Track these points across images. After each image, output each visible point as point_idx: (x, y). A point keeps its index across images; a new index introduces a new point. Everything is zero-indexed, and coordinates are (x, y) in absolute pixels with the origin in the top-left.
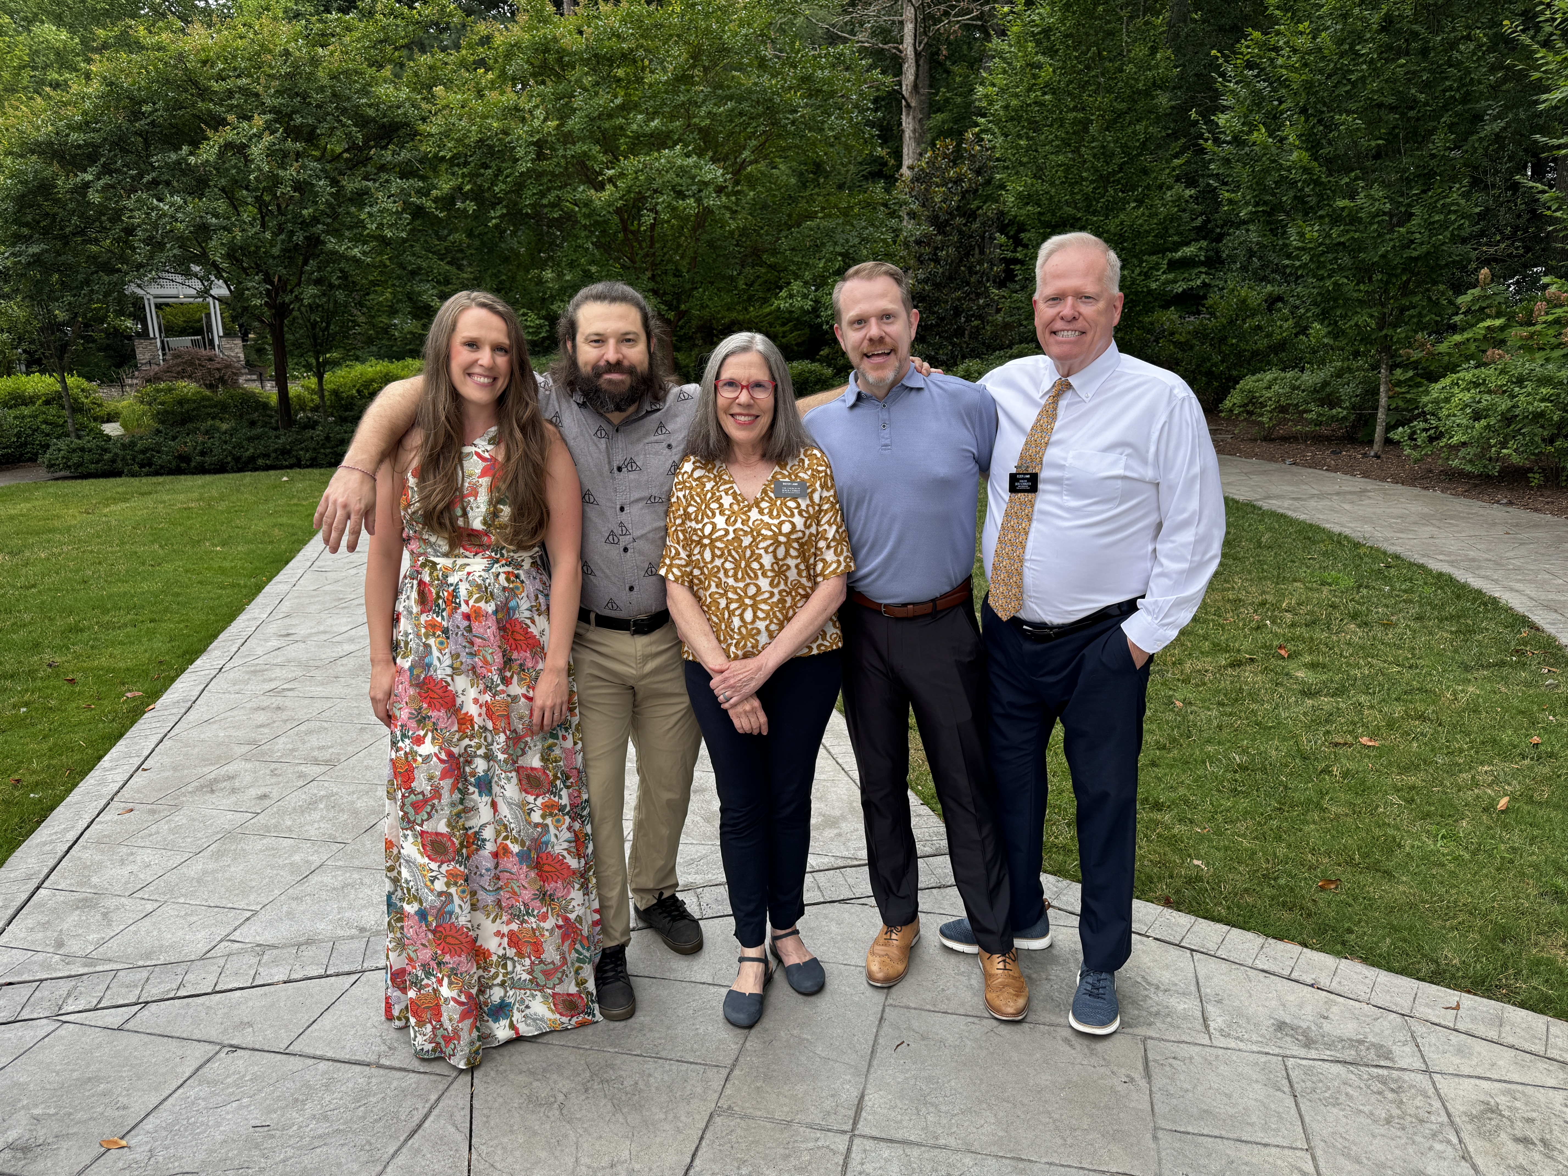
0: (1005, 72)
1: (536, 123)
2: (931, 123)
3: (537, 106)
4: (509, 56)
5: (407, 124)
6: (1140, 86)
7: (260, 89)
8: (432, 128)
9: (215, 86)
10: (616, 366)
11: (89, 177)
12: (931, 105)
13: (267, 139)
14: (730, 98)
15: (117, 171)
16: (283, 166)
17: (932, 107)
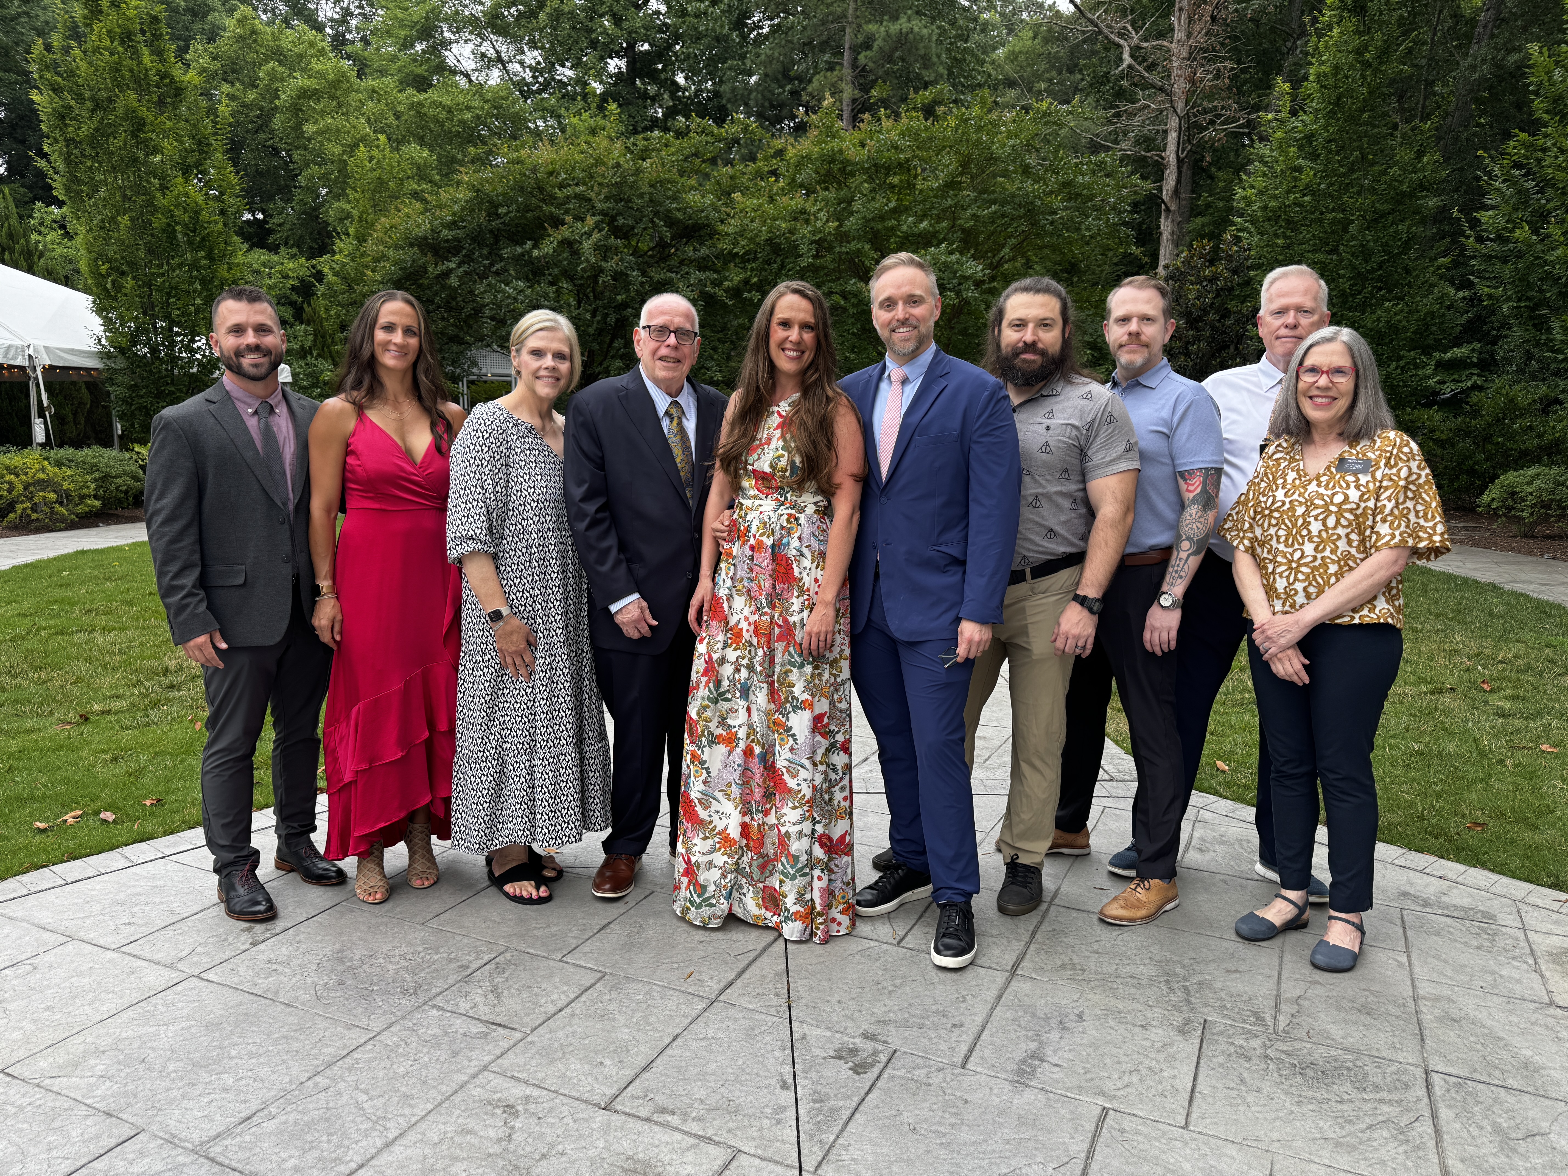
0: (1264, 175)
1: (819, 224)
2: (1191, 226)
3: (821, 210)
4: (799, 166)
5: (708, 226)
6: (1404, 187)
7: (592, 195)
8: (731, 227)
9: (559, 193)
10: (1031, 347)
11: (452, 265)
12: (1192, 209)
13: (596, 236)
14: (995, 202)
15: (474, 261)
16: (605, 259)
17: (1194, 211)
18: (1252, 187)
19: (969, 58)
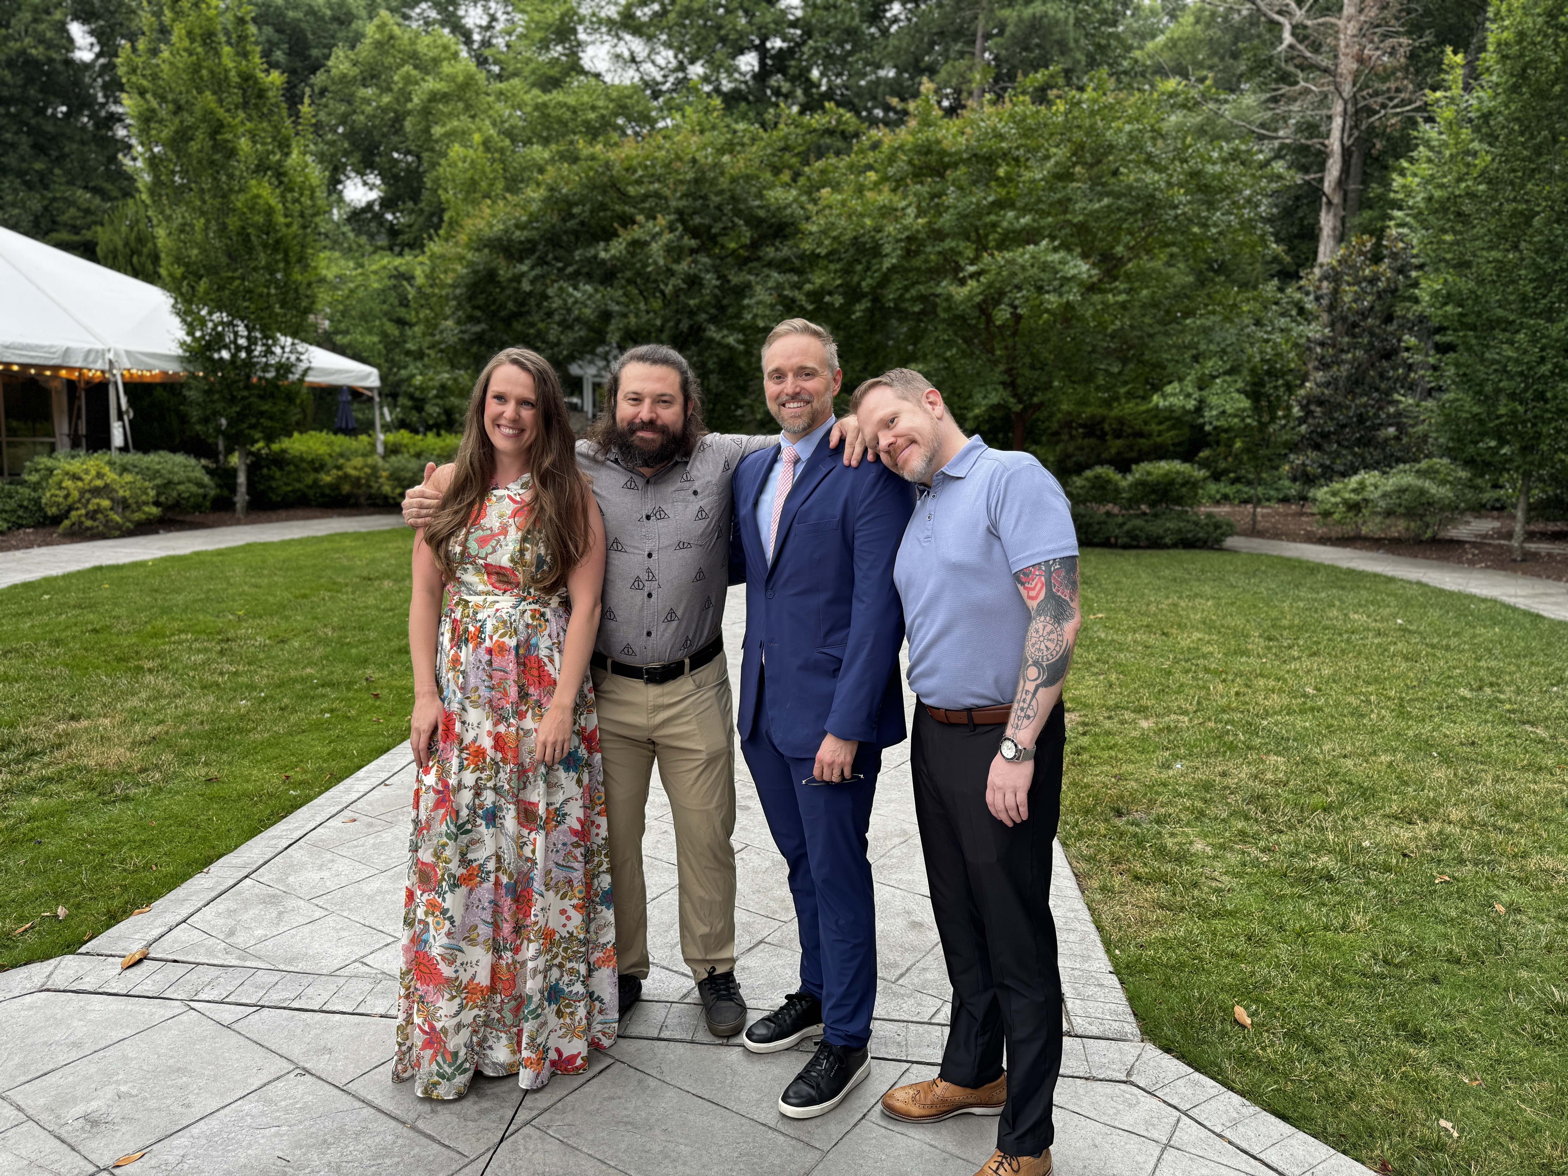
0: (1430, 160)
1: (907, 221)
2: (1356, 221)
3: (909, 205)
4: (892, 159)
5: (792, 224)
7: (667, 192)
8: (813, 227)
9: (631, 190)
10: (650, 425)
11: (524, 268)
12: (1359, 202)
13: (667, 237)
14: (1108, 194)
15: (548, 264)
16: (678, 261)
17: (1359, 204)
18: (1415, 175)
19: (1113, 43)
